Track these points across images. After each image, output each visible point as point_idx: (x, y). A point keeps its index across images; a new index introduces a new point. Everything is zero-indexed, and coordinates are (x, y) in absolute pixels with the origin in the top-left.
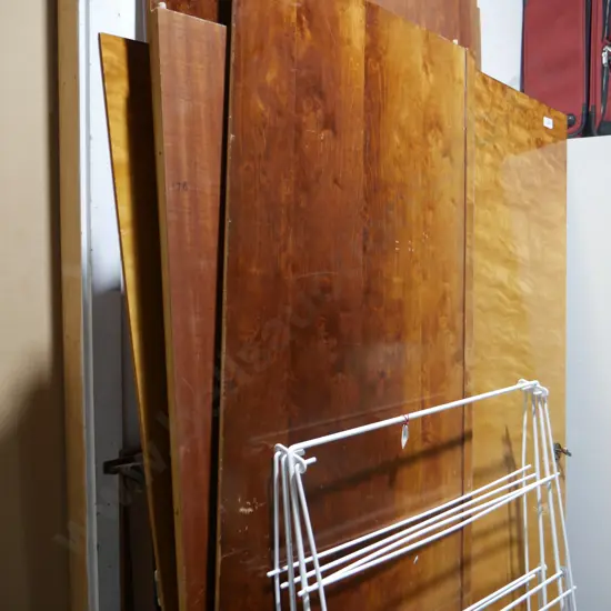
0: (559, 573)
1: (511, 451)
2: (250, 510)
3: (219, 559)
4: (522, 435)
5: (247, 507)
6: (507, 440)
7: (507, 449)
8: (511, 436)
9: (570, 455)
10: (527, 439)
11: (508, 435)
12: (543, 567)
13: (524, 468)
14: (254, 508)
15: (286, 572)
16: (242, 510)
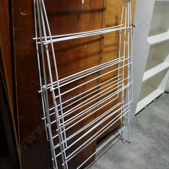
0: (129, 58)
1: (117, 22)
2: (25, 14)
3: (14, 30)
4: (121, 17)
5: (24, 13)
6: (117, 18)
7: (116, 20)
8: (118, 17)
9: (135, 27)
10: (123, 19)
11: (117, 16)
12: (124, 57)
13: (121, 25)
14: (26, 14)
15: (40, 39)
16: (22, 13)
